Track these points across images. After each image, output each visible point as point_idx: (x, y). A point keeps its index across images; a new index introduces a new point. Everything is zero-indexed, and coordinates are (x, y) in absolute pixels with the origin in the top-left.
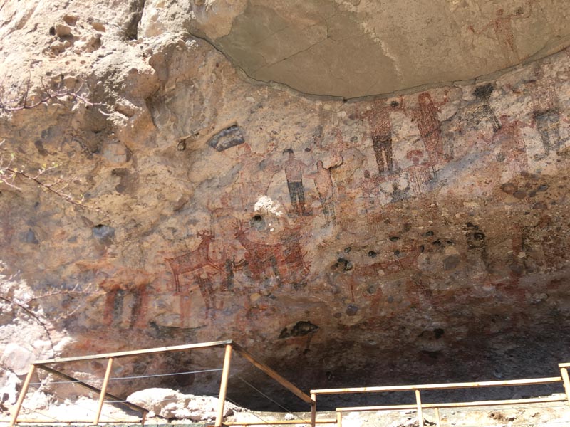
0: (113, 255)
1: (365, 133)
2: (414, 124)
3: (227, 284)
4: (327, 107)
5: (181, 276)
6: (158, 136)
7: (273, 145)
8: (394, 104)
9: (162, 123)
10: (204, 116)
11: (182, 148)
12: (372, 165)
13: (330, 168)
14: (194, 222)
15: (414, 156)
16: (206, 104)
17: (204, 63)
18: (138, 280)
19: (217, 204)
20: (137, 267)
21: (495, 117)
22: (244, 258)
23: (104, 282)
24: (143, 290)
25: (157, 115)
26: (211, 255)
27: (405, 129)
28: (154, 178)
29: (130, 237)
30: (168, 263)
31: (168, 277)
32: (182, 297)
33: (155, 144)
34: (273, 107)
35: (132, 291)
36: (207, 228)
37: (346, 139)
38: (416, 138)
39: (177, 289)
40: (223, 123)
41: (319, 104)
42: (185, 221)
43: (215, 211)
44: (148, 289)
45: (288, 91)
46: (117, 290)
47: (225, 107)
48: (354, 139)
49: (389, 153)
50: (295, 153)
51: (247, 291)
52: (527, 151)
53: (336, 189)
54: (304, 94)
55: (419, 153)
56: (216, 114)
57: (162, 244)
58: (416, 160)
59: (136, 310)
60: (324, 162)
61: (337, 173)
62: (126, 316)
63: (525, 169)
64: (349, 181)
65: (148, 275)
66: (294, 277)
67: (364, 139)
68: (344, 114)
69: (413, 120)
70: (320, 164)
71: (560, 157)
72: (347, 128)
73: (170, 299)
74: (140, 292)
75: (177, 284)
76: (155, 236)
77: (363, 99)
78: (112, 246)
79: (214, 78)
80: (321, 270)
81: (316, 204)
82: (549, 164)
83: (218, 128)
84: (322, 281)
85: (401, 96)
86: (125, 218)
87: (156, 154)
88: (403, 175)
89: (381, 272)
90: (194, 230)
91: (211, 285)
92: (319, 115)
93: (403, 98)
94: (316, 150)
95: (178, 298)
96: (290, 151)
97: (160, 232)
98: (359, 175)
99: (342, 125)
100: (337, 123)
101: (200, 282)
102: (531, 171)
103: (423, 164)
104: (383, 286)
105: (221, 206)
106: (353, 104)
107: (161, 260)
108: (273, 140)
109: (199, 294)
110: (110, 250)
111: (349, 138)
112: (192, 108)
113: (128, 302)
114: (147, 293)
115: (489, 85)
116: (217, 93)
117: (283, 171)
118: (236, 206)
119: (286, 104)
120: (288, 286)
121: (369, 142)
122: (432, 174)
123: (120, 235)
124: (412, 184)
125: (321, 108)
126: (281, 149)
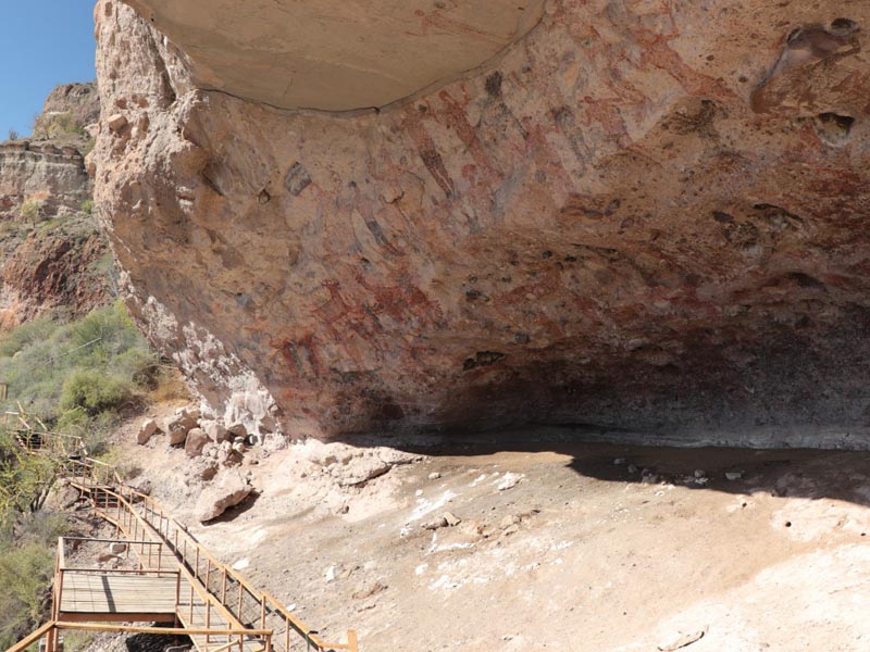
0: (263, 318)
1: (412, 150)
2: (452, 132)
3: (379, 327)
4: (364, 123)
5: (334, 324)
6: (231, 203)
7: (336, 180)
8: (423, 109)
9: (228, 189)
10: (263, 165)
11: (266, 199)
12: (433, 187)
13: (395, 200)
14: (311, 274)
15: (469, 173)
16: (257, 151)
17: (228, 115)
18: (300, 334)
19: (322, 252)
20: (290, 324)
21: (517, 120)
22: (376, 301)
23: (272, 342)
24: (310, 341)
25: (220, 182)
26: (346, 302)
27: (445, 139)
28: (249, 245)
29: (268, 300)
30: (316, 315)
31: (323, 327)
32: (344, 344)
33: (230, 213)
34: (314, 138)
35: (300, 344)
36: (327, 277)
37: (396, 162)
38: (462, 150)
39: (337, 338)
40: (284, 165)
41: (354, 121)
42: (304, 275)
43: (324, 259)
44: (314, 340)
45: (320, 116)
46: (287, 345)
47: (275, 149)
48: (403, 160)
49: (444, 172)
50: (359, 185)
51: (398, 333)
52: (564, 165)
53: (412, 223)
54: (337, 113)
55: (473, 167)
56: (272, 158)
57: (298, 298)
58: (472, 179)
59: (312, 359)
60: (386, 196)
61: (405, 204)
62: (307, 367)
63: (572, 190)
64: (422, 211)
65: (306, 327)
66: (431, 318)
67: (413, 158)
68: (384, 128)
69: (448, 127)
70: (382, 198)
71: (601, 172)
72: (393, 147)
73: (334, 348)
74: (308, 342)
75: (335, 332)
76: (287, 294)
77: (392, 105)
78: (258, 311)
79: (248, 124)
80: (454, 306)
81: (402, 243)
82: (593, 181)
83: (283, 172)
84: (460, 319)
85: (423, 97)
86: (253, 283)
87: (238, 222)
88: (465, 199)
89: (529, 296)
90: (317, 281)
91: (366, 329)
92: (361, 136)
93: (427, 99)
94: (374, 181)
95: (340, 346)
96: (353, 184)
97: (290, 289)
98: (428, 204)
99: (387, 143)
100: (381, 142)
101: (356, 328)
102: (580, 191)
103: (480, 184)
104: (544, 309)
105: (326, 253)
106: (386, 115)
107: (308, 313)
108: (334, 176)
109: (359, 338)
110: (257, 315)
111: (397, 160)
112: (249, 161)
113: (302, 354)
114: (315, 344)
115: (497, 73)
116: (260, 138)
117: (355, 210)
118: (339, 251)
119: (324, 131)
120: (430, 326)
121: (419, 162)
122: (492, 197)
123: (258, 300)
124: (478, 211)
125: (359, 126)
126: (345, 183)
